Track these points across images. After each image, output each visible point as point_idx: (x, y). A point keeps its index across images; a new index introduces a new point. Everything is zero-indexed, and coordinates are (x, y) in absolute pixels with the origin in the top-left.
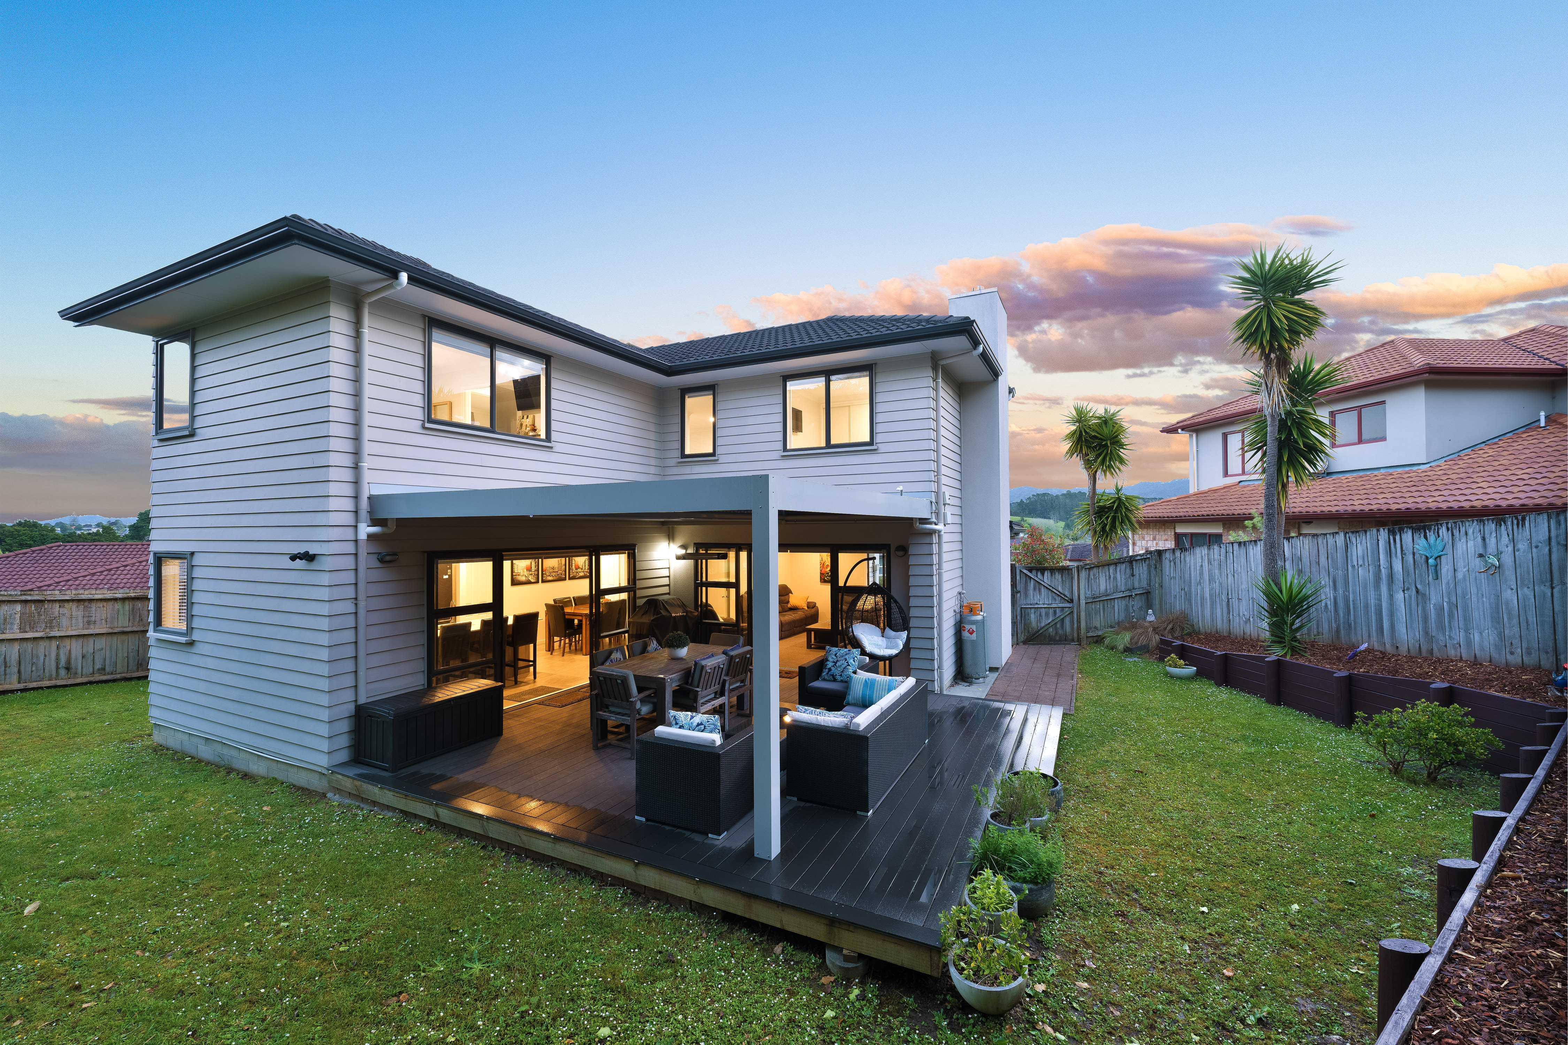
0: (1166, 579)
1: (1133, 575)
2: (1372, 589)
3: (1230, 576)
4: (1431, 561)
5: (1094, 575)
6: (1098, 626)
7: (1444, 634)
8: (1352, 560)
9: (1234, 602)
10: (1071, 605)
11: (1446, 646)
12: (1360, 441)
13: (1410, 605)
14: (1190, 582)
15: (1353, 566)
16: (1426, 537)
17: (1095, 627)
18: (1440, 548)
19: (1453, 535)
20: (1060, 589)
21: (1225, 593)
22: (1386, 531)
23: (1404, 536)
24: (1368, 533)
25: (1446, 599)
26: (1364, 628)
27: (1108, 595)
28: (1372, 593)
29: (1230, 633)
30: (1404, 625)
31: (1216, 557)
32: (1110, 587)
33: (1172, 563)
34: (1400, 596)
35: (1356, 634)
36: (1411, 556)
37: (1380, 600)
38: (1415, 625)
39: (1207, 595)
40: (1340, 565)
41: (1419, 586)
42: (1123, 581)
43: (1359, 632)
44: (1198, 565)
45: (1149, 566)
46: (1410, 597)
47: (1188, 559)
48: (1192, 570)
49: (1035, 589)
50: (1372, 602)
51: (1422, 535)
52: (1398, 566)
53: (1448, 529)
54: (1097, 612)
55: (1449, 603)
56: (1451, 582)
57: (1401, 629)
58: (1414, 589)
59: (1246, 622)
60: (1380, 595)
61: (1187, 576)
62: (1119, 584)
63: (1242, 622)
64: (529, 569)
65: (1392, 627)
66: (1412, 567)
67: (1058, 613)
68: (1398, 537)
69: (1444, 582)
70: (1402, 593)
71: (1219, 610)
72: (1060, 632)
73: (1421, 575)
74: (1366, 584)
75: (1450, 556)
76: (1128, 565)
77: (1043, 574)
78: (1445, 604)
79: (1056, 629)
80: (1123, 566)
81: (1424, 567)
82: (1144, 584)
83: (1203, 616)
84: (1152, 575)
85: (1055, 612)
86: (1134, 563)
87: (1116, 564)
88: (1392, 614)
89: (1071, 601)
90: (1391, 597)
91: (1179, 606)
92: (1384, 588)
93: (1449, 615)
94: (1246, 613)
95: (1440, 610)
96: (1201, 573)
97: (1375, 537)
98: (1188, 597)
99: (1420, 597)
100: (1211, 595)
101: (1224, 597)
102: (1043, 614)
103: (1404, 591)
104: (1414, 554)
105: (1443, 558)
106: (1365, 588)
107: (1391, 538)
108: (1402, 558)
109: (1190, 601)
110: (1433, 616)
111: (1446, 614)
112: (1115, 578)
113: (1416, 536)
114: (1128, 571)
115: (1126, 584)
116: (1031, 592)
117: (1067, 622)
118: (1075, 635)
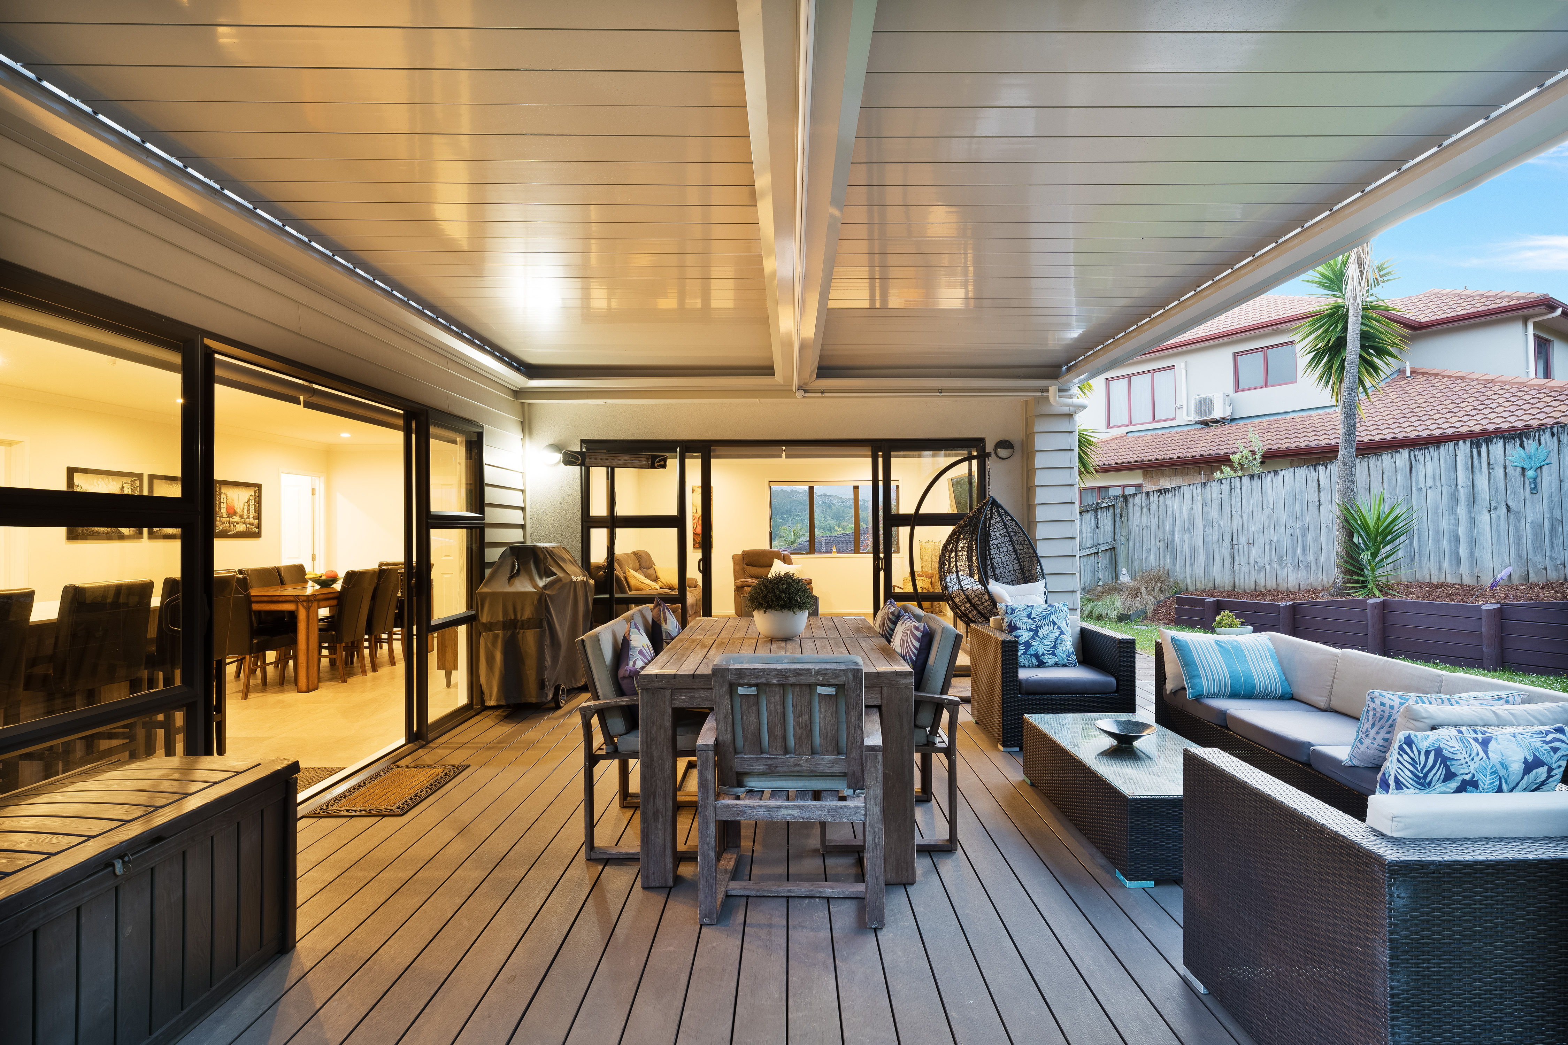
0: (1135, 532)
1: (1098, 527)
2: (1446, 513)
3: (1235, 518)
4: (1530, 473)
7: (1544, 555)
8: (1417, 482)
9: (1242, 550)
11: (1545, 569)
12: (1266, 384)
13: (1498, 526)
14: (1173, 530)
15: (1420, 489)
16: (1522, 446)
18: (1543, 457)
19: (1559, 441)
21: (1227, 539)
22: (1468, 443)
23: (1492, 448)
24: (1442, 448)
25: (1547, 515)
26: (1432, 559)
28: (1446, 517)
29: (1234, 587)
30: (1489, 551)
31: (1214, 496)
33: (1145, 510)
34: (1484, 518)
35: (1421, 568)
36: (1502, 470)
37: (1456, 525)
38: (1505, 548)
39: (1200, 543)
40: (1400, 490)
41: (1510, 503)
42: (1089, 535)
43: (1425, 566)
44: (1187, 507)
45: (1114, 516)
46: (1499, 517)
47: (1170, 502)
48: (1177, 515)
50: (1446, 527)
51: (1518, 445)
52: (1482, 482)
53: (1553, 435)
55: (1552, 518)
56: (1554, 495)
57: (1485, 555)
58: (1504, 508)
59: (1259, 571)
60: (1457, 519)
61: (1169, 522)
63: (1252, 571)
65: (1472, 554)
66: (1503, 482)
68: (1484, 450)
69: (1546, 496)
70: (1488, 515)
71: (1218, 561)
73: (1514, 491)
74: (1437, 508)
75: (1555, 466)
76: (1093, 514)
78: (1546, 521)
81: (1519, 480)
82: (1109, 537)
83: (1193, 571)
84: (1117, 526)
86: (1099, 512)
88: (1472, 539)
90: (1472, 519)
91: (1154, 562)
92: (1462, 510)
93: (1551, 533)
94: (1259, 560)
95: (1538, 528)
96: (1191, 518)
97: (1452, 452)
98: (1170, 549)
99: (1511, 517)
100: (1205, 544)
101: (1227, 544)
103: (1489, 511)
104: (1505, 467)
105: (1544, 468)
106: (1436, 512)
107: (1475, 451)
108: (1489, 473)
109: (1173, 554)
110: (1529, 536)
111: (1547, 532)
113: (1509, 447)
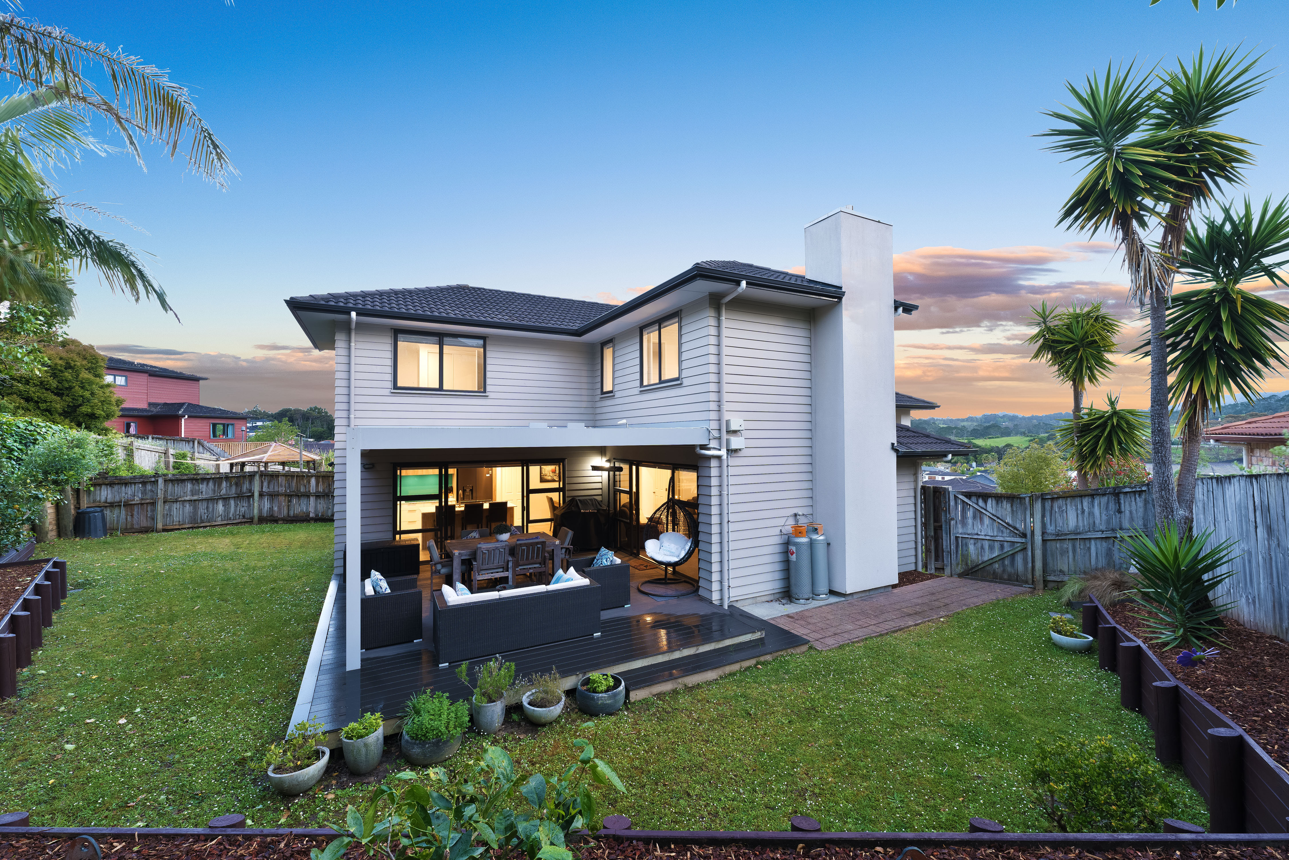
1: (1120, 512)
5: (1059, 508)
6: (1065, 569)
10: (1023, 540)
17: (1061, 571)
20: (1009, 520)
27: (1079, 533)
32: (1083, 524)
42: (1104, 517)
45: (1146, 502)
49: (974, 517)
54: (1064, 552)
62: (1097, 522)
64: (554, 472)
67: (1007, 547)
72: (1009, 569)
76: (1112, 498)
77: (985, 502)
79: (1004, 565)
80: (1104, 500)
82: (1139, 524)
85: (1002, 547)
86: (1122, 497)
87: (1092, 496)
89: (1024, 535)
102: (986, 547)
112: (1091, 514)
114: (1112, 506)
115: (1108, 522)
116: (970, 521)
117: (1019, 558)
118: (1030, 576)
